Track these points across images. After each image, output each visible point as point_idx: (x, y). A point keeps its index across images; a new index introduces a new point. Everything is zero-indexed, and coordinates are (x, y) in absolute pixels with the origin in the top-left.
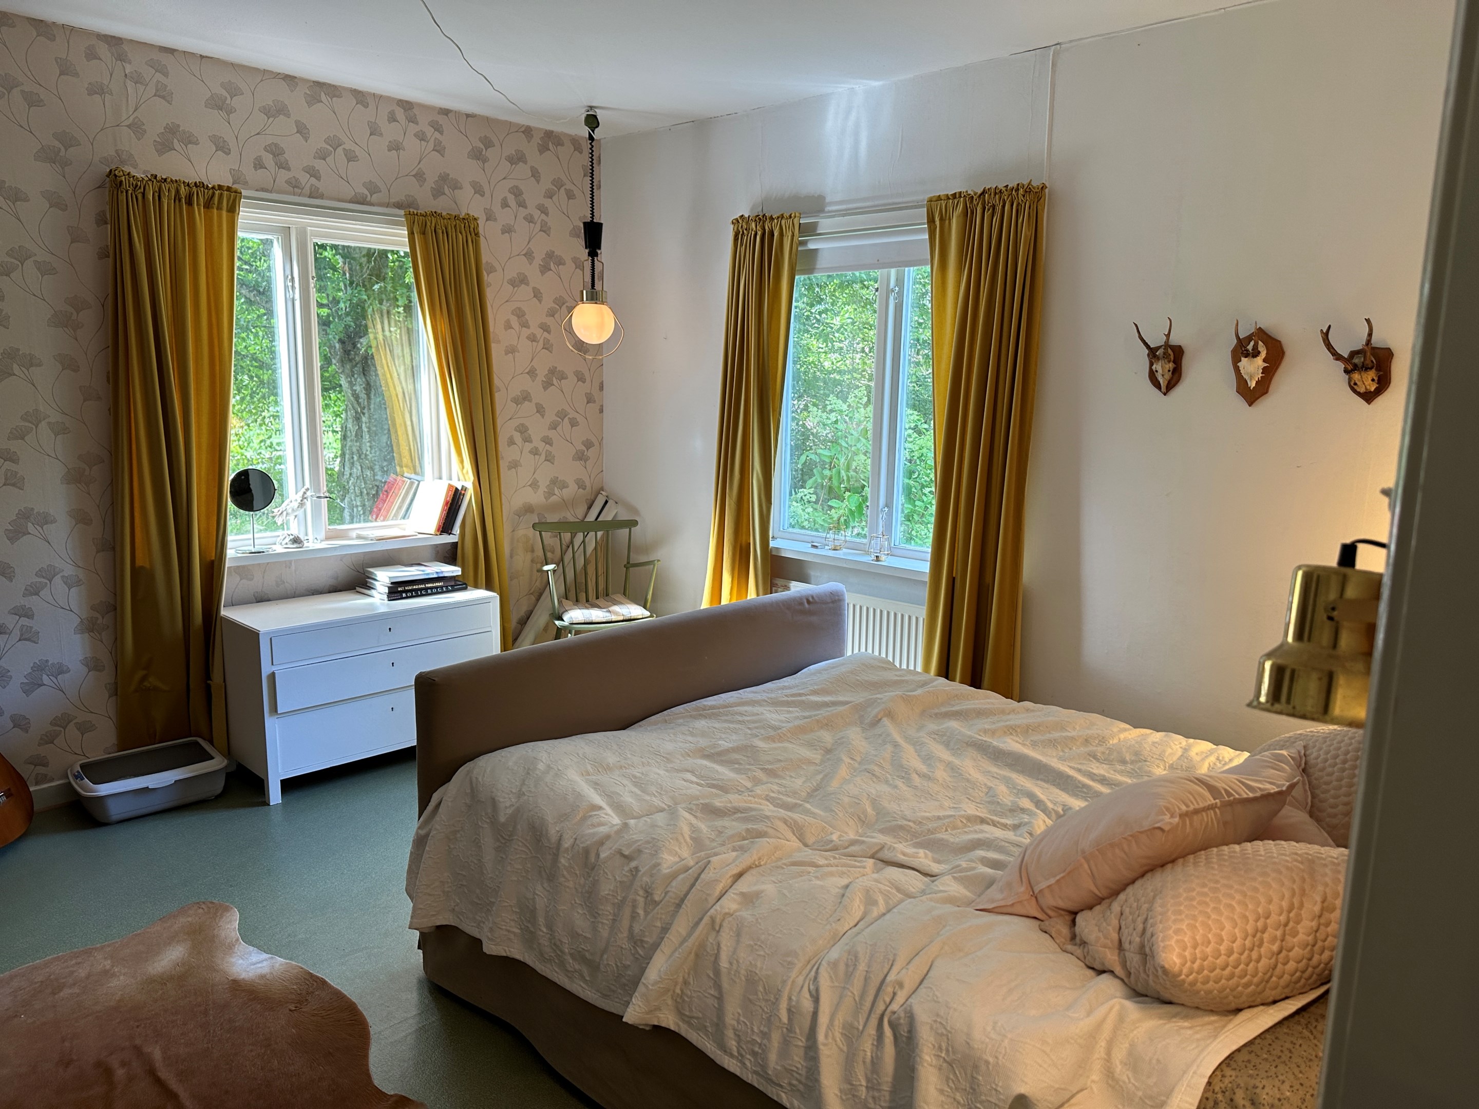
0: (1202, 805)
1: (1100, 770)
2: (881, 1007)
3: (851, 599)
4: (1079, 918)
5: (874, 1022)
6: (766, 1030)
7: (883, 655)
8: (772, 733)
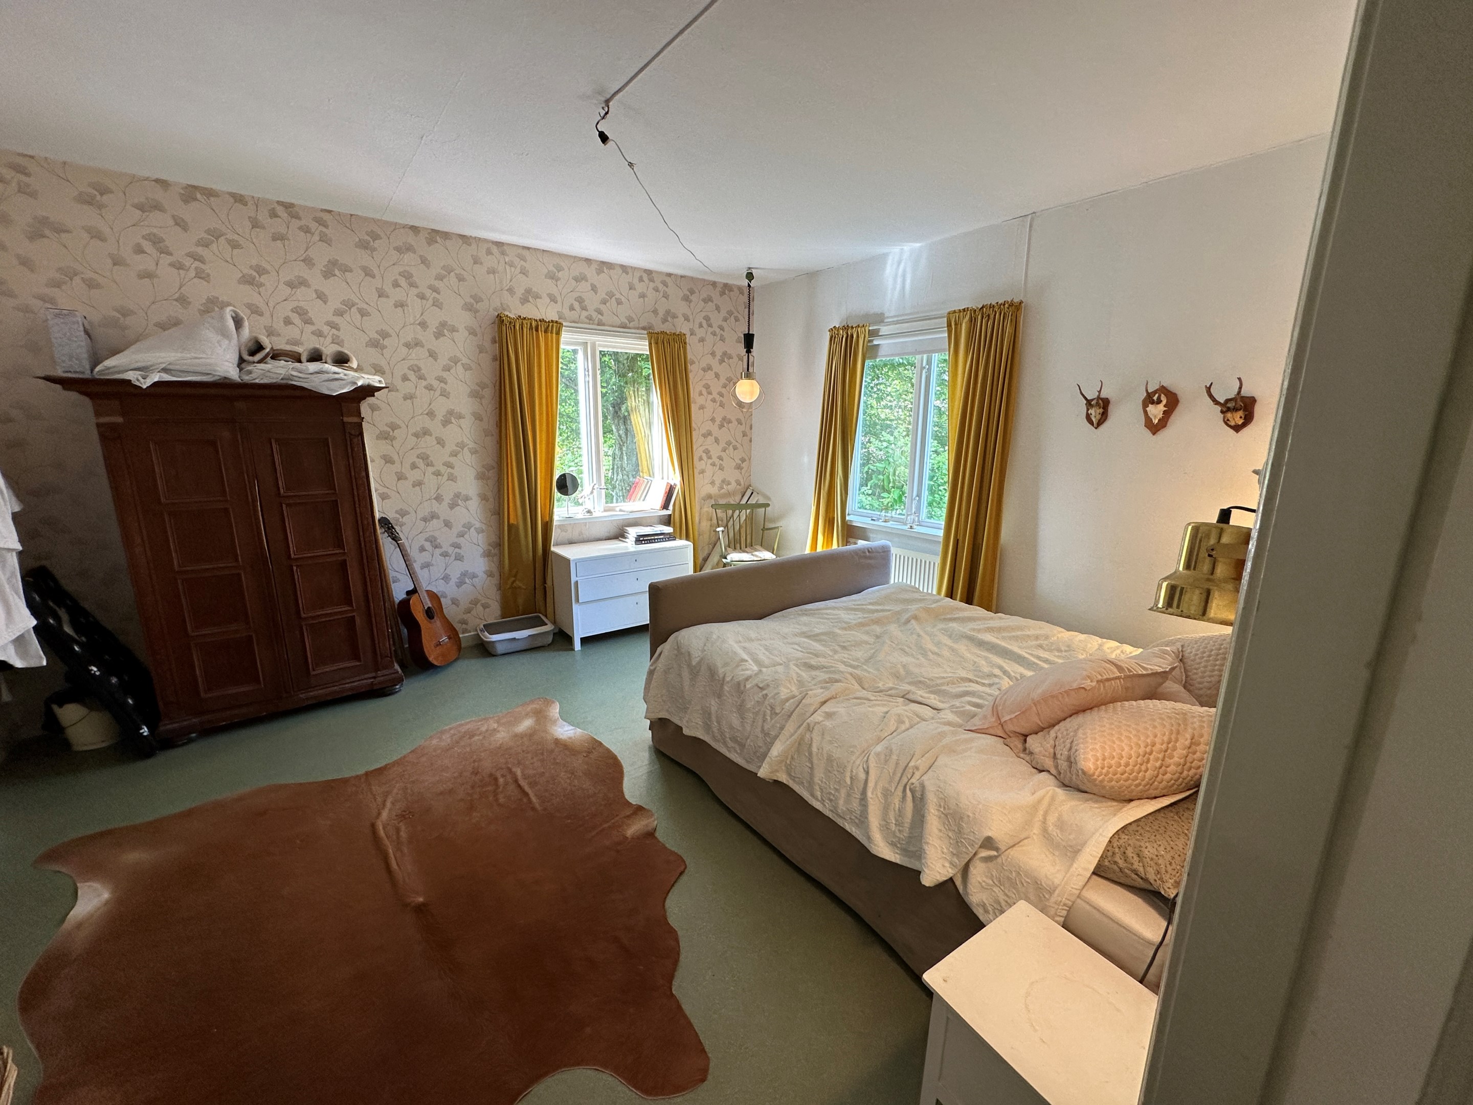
0: (1112, 676)
1: (1045, 655)
2: (905, 780)
3: (894, 551)
4: (1028, 739)
5: (901, 788)
6: (838, 787)
7: (913, 584)
8: (845, 625)
